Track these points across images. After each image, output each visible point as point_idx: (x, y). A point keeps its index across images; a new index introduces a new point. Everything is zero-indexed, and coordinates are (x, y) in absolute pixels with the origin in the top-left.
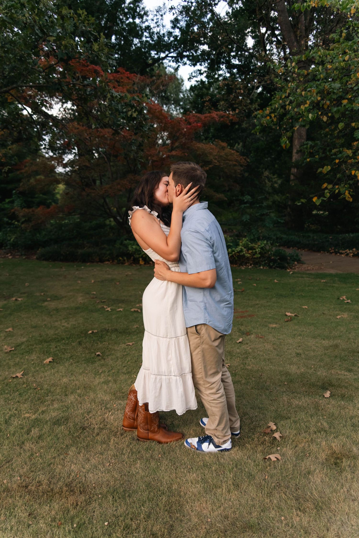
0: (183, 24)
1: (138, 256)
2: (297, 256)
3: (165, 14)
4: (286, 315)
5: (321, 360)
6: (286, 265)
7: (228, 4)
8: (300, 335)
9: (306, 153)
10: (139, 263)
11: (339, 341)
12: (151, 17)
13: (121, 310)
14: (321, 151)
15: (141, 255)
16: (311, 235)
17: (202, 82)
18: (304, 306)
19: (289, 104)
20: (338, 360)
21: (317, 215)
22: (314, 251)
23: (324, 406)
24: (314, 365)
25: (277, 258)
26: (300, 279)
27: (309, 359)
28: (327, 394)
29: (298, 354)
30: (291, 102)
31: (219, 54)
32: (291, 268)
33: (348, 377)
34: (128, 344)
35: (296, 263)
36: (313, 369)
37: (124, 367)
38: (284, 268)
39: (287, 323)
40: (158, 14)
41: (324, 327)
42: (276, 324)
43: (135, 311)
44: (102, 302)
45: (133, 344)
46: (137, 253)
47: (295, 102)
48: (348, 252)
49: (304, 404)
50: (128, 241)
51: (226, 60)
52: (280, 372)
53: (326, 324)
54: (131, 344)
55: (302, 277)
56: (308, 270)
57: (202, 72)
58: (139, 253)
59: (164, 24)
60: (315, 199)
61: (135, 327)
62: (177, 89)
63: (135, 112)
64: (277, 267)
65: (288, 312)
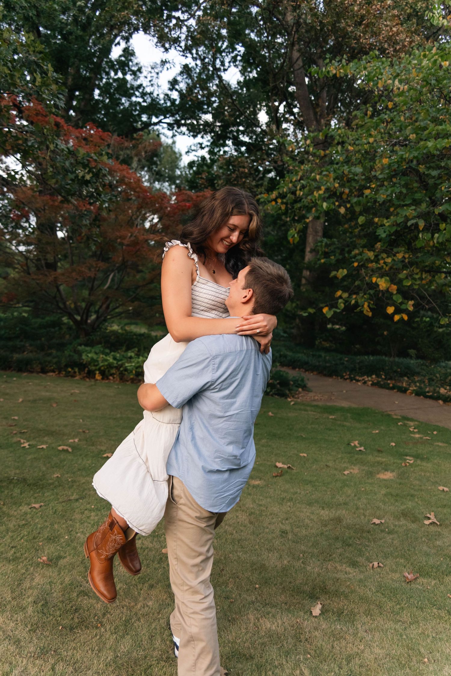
0: (182, 86)
1: (94, 368)
2: (303, 380)
3: (161, 72)
4: (277, 467)
5: (315, 544)
6: (287, 392)
7: (240, 71)
8: (291, 500)
9: (320, 253)
10: (95, 377)
11: (344, 512)
12: (145, 73)
13: (44, 447)
14: (338, 251)
15: (98, 367)
16: (323, 354)
17: (203, 158)
18: (303, 452)
19: (300, 190)
20: (339, 544)
21: (332, 330)
22: (325, 375)
23: (310, 632)
24: (304, 552)
25: (276, 383)
26: (303, 412)
27: (297, 542)
28: (317, 610)
29: (284, 533)
30: (303, 187)
31: (225, 127)
32: (293, 396)
33: (351, 576)
34: (34, 505)
35: (300, 390)
36: (301, 561)
37: (12, 547)
38: (284, 395)
39: (275, 480)
40: (153, 71)
41: (325, 488)
42: (260, 479)
43: (63, 450)
44: (21, 433)
45: (41, 506)
46: (92, 364)
47: (307, 188)
48: (366, 379)
49: (279, 629)
50: (83, 347)
51: (233, 136)
52: (253, 564)
53: (328, 483)
54: (37, 506)
55: (306, 410)
56: (314, 400)
57: (203, 146)
58: (96, 364)
59: (159, 84)
60: (325, 310)
61: (55, 476)
62: (173, 164)
63: (88, 173)
64: (276, 394)
65: (279, 462)
